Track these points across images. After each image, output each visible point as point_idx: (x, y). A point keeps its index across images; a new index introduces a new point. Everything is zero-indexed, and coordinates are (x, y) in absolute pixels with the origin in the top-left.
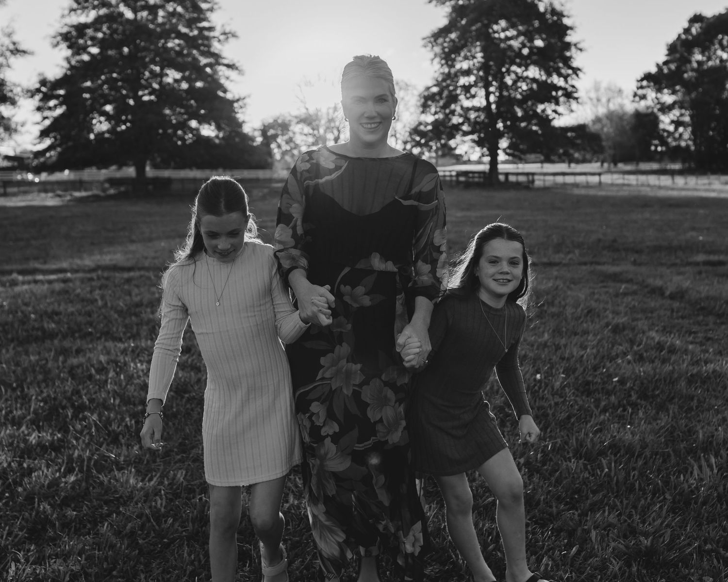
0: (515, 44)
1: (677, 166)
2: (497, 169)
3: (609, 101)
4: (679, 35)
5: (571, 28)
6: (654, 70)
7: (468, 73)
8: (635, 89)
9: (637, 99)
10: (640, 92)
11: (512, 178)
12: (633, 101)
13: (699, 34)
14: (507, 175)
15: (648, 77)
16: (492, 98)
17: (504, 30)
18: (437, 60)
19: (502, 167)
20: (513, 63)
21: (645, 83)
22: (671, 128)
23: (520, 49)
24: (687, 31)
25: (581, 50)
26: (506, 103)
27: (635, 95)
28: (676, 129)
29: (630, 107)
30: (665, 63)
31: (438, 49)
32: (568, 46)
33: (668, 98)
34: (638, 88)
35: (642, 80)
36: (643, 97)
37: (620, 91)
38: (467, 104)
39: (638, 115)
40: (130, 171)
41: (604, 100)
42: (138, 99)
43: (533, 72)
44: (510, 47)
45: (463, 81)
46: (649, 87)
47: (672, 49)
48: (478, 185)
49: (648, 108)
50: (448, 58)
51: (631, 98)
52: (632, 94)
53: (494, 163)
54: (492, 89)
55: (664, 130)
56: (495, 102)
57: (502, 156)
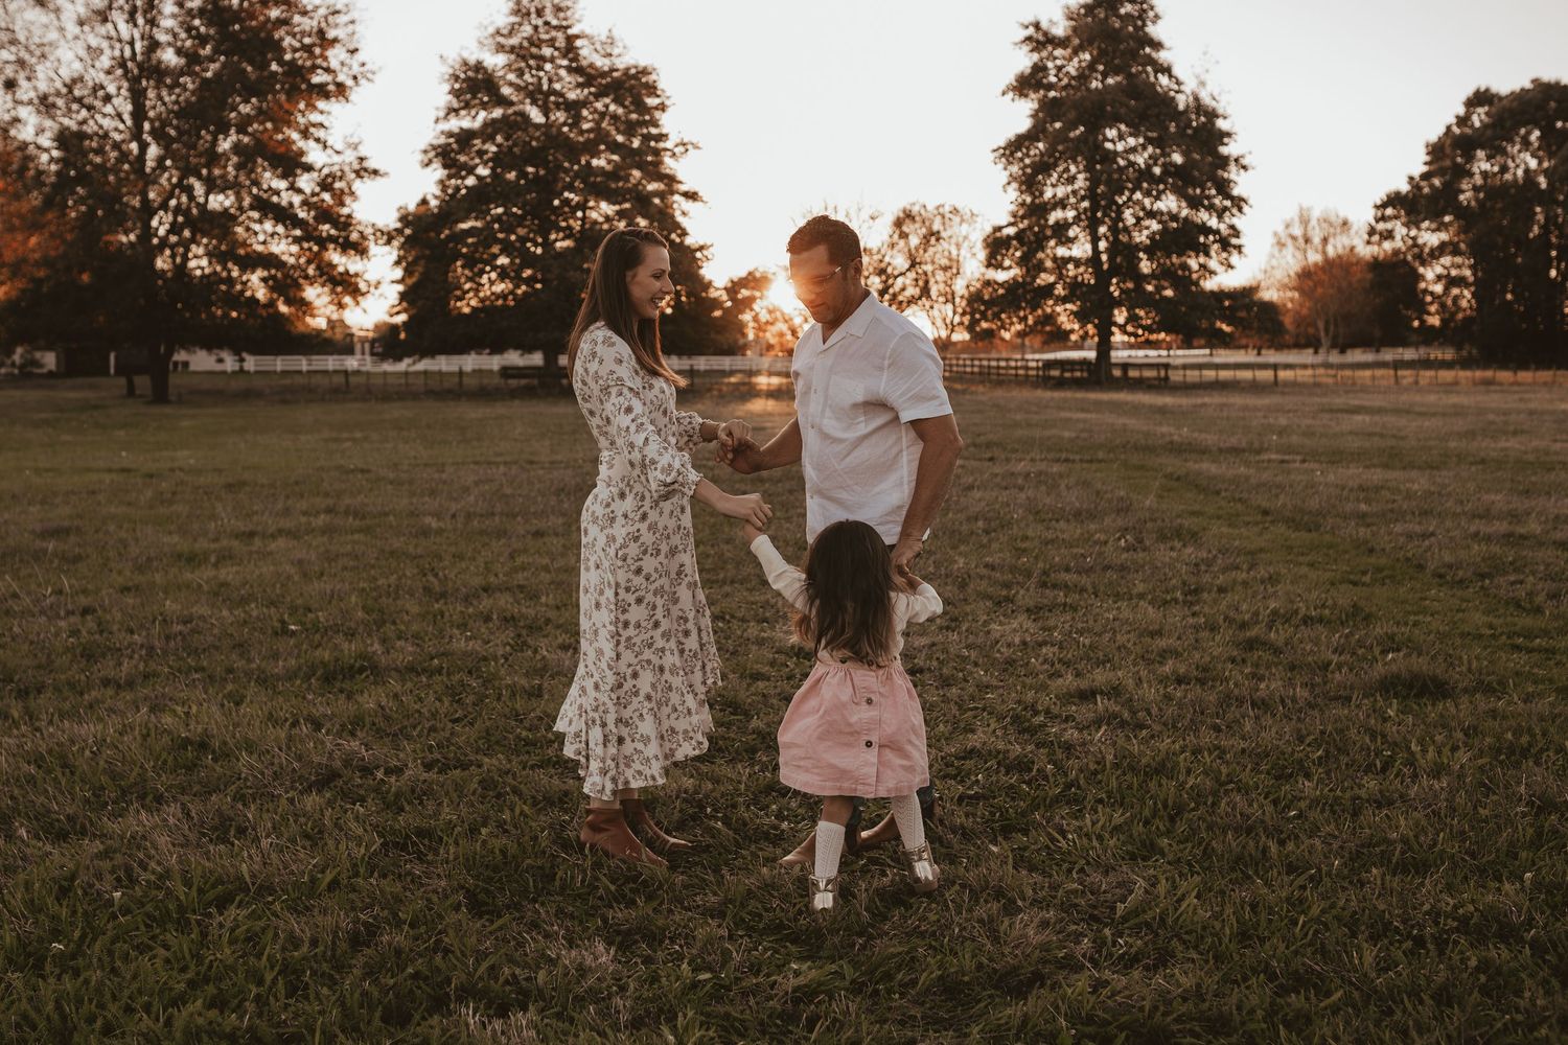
0: (1140, 160)
1: (1449, 354)
2: (1109, 357)
3: (1325, 240)
4: (1449, 128)
5: (1229, 135)
6: (1404, 187)
7: (1062, 204)
8: (1373, 223)
9: (1376, 238)
10: (1381, 226)
11: (1133, 373)
12: (1368, 243)
13: (1485, 126)
14: (1125, 367)
15: (1394, 200)
16: (1103, 245)
17: (1121, 137)
18: (1015, 185)
19: (1118, 355)
20: (1137, 187)
21: (1389, 211)
22: (1438, 288)
23: (1149, 167)
24: (1462, 121)
25: (1244, 168)
26: (1123, 252)
27: (1372, 232)
28: (1447, 289)
29: (1366, 251)
30: (1425, 176)
31: (1015, 169)
32: (1224, 162)
33: (1431, 238)
34: (1377, 221)
35: (1384, 206)
36: (1389, 235)
37: (1345, 223)
38: (1062, 252)
39: (1376, 265)
40: (537, 359)
41: (1317, 240)
42: (548, 245)
43: (1169, 203)
44: (1132, 164)
45: (1055, 216)
46: (1396, 217)
47: (1436, 151)
48: (1078, 384)
49: (1396, 252)
50: (1029, 182)
51: (1366, 237)
52: (1366, 228)
53: (1104, 347)
54: (1102, 230)
55: (1425, 291)
56: (1107, 250)
57: (1118, 337)
